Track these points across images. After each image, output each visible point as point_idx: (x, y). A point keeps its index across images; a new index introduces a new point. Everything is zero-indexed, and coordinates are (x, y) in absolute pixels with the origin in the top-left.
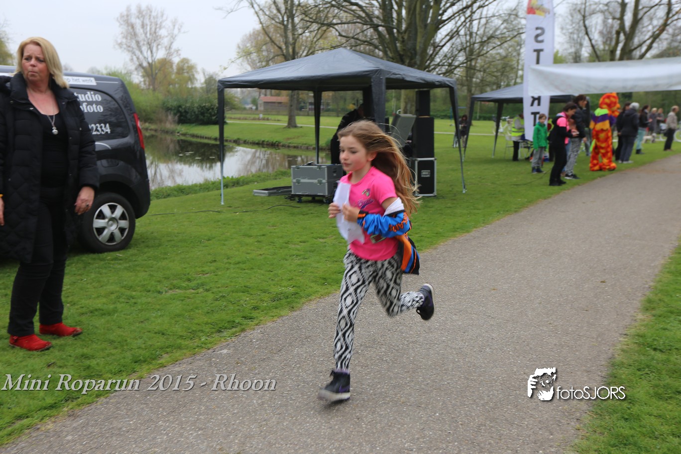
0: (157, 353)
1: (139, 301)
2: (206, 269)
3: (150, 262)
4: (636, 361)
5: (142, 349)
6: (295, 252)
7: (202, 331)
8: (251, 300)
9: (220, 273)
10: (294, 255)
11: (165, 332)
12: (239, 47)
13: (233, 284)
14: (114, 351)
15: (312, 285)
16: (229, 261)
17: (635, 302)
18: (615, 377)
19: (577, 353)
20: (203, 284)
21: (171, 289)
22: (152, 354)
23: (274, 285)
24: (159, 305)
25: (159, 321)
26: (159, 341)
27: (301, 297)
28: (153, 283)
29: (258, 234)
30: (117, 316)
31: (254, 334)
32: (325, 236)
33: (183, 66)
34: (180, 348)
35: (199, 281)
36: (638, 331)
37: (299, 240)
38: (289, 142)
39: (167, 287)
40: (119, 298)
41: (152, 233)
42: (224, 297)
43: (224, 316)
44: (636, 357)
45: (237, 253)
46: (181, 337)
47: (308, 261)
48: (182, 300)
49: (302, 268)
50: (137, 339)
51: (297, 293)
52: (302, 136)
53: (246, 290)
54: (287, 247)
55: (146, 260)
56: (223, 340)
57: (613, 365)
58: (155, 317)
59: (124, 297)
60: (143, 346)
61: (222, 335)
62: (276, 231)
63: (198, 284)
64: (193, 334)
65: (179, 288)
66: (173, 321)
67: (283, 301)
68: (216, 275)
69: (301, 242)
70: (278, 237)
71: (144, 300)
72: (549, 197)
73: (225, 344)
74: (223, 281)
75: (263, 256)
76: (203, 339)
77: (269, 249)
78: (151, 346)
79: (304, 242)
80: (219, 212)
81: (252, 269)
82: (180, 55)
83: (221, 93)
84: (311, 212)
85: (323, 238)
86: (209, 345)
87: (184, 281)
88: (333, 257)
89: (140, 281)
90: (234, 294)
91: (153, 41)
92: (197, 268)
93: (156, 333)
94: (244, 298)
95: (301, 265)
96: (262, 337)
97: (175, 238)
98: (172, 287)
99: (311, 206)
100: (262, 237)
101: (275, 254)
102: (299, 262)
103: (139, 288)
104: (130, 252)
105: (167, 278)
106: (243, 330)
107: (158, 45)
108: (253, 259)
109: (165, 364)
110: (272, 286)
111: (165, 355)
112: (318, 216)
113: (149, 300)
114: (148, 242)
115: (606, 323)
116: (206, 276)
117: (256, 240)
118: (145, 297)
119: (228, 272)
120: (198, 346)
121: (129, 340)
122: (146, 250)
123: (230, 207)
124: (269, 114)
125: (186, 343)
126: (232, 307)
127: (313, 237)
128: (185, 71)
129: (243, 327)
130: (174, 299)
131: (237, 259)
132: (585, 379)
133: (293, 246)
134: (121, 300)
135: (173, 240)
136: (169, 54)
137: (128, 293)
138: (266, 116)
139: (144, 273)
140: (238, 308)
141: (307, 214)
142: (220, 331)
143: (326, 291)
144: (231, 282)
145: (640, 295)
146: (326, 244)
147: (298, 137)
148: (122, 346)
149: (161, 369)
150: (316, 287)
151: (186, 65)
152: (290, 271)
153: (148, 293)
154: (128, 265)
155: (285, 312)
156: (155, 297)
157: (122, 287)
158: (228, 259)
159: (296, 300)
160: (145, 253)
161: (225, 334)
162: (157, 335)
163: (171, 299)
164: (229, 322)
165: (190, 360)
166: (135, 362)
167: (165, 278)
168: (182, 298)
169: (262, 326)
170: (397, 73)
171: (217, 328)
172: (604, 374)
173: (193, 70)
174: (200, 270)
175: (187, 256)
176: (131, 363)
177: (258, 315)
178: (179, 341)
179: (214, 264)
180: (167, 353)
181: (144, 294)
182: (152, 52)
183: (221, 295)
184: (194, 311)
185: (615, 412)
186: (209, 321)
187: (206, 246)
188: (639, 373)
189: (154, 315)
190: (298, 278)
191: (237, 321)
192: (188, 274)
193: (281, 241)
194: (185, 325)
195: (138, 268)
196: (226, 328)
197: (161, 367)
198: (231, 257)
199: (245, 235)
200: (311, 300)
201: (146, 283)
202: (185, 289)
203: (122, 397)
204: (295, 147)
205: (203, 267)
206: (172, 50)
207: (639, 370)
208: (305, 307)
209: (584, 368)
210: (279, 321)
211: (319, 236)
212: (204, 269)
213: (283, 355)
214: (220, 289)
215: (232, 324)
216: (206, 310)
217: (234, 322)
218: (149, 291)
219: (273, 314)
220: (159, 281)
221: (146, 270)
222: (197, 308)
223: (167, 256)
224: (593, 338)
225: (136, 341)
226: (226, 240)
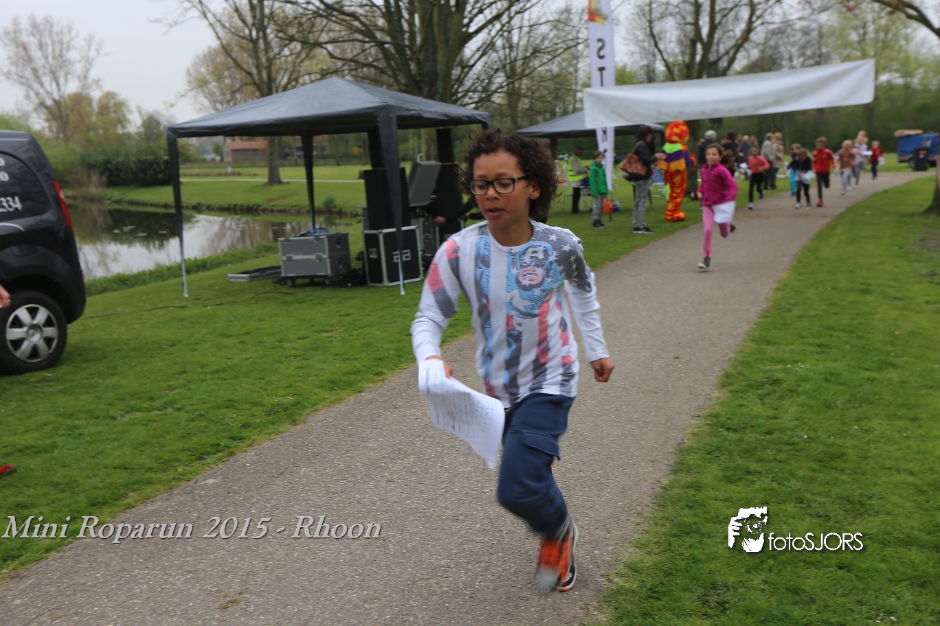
0: (121, 492)
1: (86, 431)
2: (173, 383)
3: (93, 380)
4: (707, 444)
5: (100, 488)
6: (292, 352)
7: (178, 460)
8: (238, 416)
9: (193, 387)
10: (290, 356)
11: (128, 465)
12: (189, 73)
13: (212, 399)
14: (61, 496)
15: (317, 391)
16: (205, 370)
17: (711, 378)
18: (683, 464)
19: (642, 442)
20: (171, 403)
21: (128, 413)
22: (114, 493)
23: (268, 396)
24: (115, 433)
25: (118, 453)
26: (121, 478)
27: (305, 407)
28: (102, 406)
29: (241, 333)
30: (58, 453)
31: (247, 457)
32: (330, 328)
33: (108, 104)
34: (150, 482)
35: (165, 400)
36: (712, 411)
37: (297, 336)
38: (272, 204)
39: (122, 410)
40: (57, 430)
41: (91, 342)
42: (201, 415)
43: (203, 438)
44: (706, 440)
45: (213, 359)
46: (151, 469)
47: (310, 362)
48: (146, 425)
49: (302, 371)
50: (90, 478)
51: (299, 403)
52: (291, 195)
53: (230, 404)
54: (281, 347)
55: (87, 379)
56: (206, 468)
57: (681, 451)
58: (112, 449)
59: (64, 428)
60: (100, 485)
61: (204, 462)
62: (265, 326)
63: (165, 403)
64: (166, 465)
65: (138, 410)
66: (137, 452)
67: (282, 414)
68: (189, 390)
69: (299, 339)
70: (268, 335)
71: (93, 429)
72: (617, 259)
73: (210, 472)
74: (199, 397)
75: (250, 361)
76: (180, 469)
77: (257, 351)
78: (111, 484)
79: (303, 338)
80: (182, 307)
81: (237, 377)
82: (101, 87)
83: (172, 144)
84: (311, 298)
85: (328, 331)
86: (189, 476)
87: (145, 401)
88: (344, 354)
89: (84, 406)
90: (215, 411)
91: (58, 68)
92: (161, 383)
93: (115, 468)
94: (230, 415)
95: (301, 368)
96: (258, 459)
97: (126, 347)
98: (130, 410)
99: (309, 290)
100: (246, 338)
101: (265, 356)
102: (298, 364)
103: (83, 415)
104: (62, 370)
105: (121, 399)
106: (232, 454)
107: (67, 73)
108: (236, 365)
109: (133, 504)
110: (265, 397)
111: (131, 494)
112: (319, 303)
113: (100, 429)
114: (87, 354)
115: (677, 405)
116: (174, 392)
117: (238, 340)
118: (92, 425)
119: (204, 384)
120: (174, 479)
121: (80, 480)
122: (85, 365)
123: (197, 299)
124: (240, 167)
125: (158, 476)
126: (214, 428)
127: (315, 332)
128: (111, 110)
129: (231, 450)
130: (134, 424)
131: (215, 367)
132: (650, 469)
133: (289, 345)
134: (60, 432)
135: (123, 350)
136: (86, 86)
137: (69, 422)
138: (237, 170)
139: (87, 396)
140: (223, 427)
141: (305, 302)
142: (201, 458)
143: (336, 397)
144: (210, 396)
145: (718, 369)
146: (333, 339)
147: (284, 197)
148: (72, 488)
149: (128, 511)
150: (323, 393)
151: (112, 101)
152: (288, 377)
153: (96, 421)
154: (61, 387)
155: (286, 427)
156: (108, 425)
157: (60, 416)
158: (203, 367)
159: (299, 411)
160: (85, 369)
161: (209, 460)
162: (118, 471)
163: (130, 425)
164: (212, 445)
165: (165, 496)
166: (93, 505)
167: (118, 399)
168: (145, 423)
169: (256, 446)
170: (412, 108)
171: (198, 455)
172: (671, 462)
173: (124, 109)
174: (165, 384)
175: (145, 369)
176: (87, 506)
177: (250, 434)
178: (148, 475)
179: (184, 376)
180: (134, 491)
181: (91, 422)
182: (58, 84)
183: (198, 413)
184: (164, 437)
185: (679, 501)
186: (186, 447)
187: (170, 354)
188: (709, 456)
189: (110, 447)
190: (298, 384)
191: (223, 444)
192: (150, 391)
193: (272, 339)
194: (154, 454)
195: (77, 390)
196: (209, 454)
197: (128, 508)
198: (207, 365)
199: (223, 335)
200: (317, 410)
201: (91, 407)
202: (148, 410)
203: (80, 548)
204: (282, 211)
205: (168, 381)
206: (89, 81)
207: (709, 453)
208: (311, 419)
209: (649, 458)
210: (278, 438)
211: (322, 328)
212: (170, 383)
213: (286, 478)
214: (196, 407)
215: (217, 448)
216: (180, 433)
217: (219, 445)
218: (98, 418)
219: (269, 431)
220: (110, 404)
221: (90, 390)
222: (167, 432)
223: (116, 371)
224: (661, 424)
225: (89, 481)
226: (197, 344)
